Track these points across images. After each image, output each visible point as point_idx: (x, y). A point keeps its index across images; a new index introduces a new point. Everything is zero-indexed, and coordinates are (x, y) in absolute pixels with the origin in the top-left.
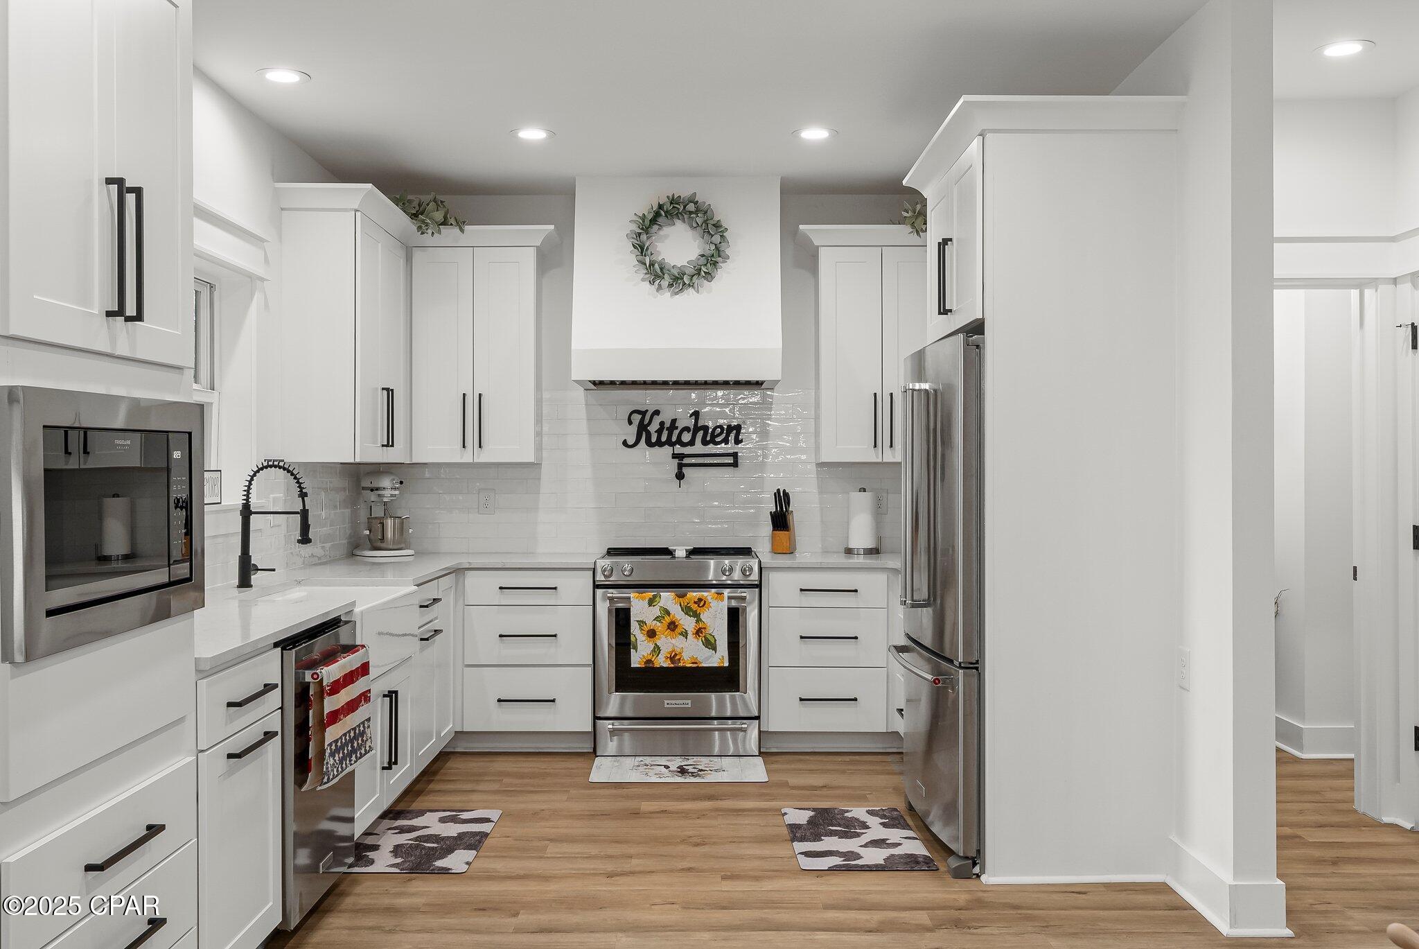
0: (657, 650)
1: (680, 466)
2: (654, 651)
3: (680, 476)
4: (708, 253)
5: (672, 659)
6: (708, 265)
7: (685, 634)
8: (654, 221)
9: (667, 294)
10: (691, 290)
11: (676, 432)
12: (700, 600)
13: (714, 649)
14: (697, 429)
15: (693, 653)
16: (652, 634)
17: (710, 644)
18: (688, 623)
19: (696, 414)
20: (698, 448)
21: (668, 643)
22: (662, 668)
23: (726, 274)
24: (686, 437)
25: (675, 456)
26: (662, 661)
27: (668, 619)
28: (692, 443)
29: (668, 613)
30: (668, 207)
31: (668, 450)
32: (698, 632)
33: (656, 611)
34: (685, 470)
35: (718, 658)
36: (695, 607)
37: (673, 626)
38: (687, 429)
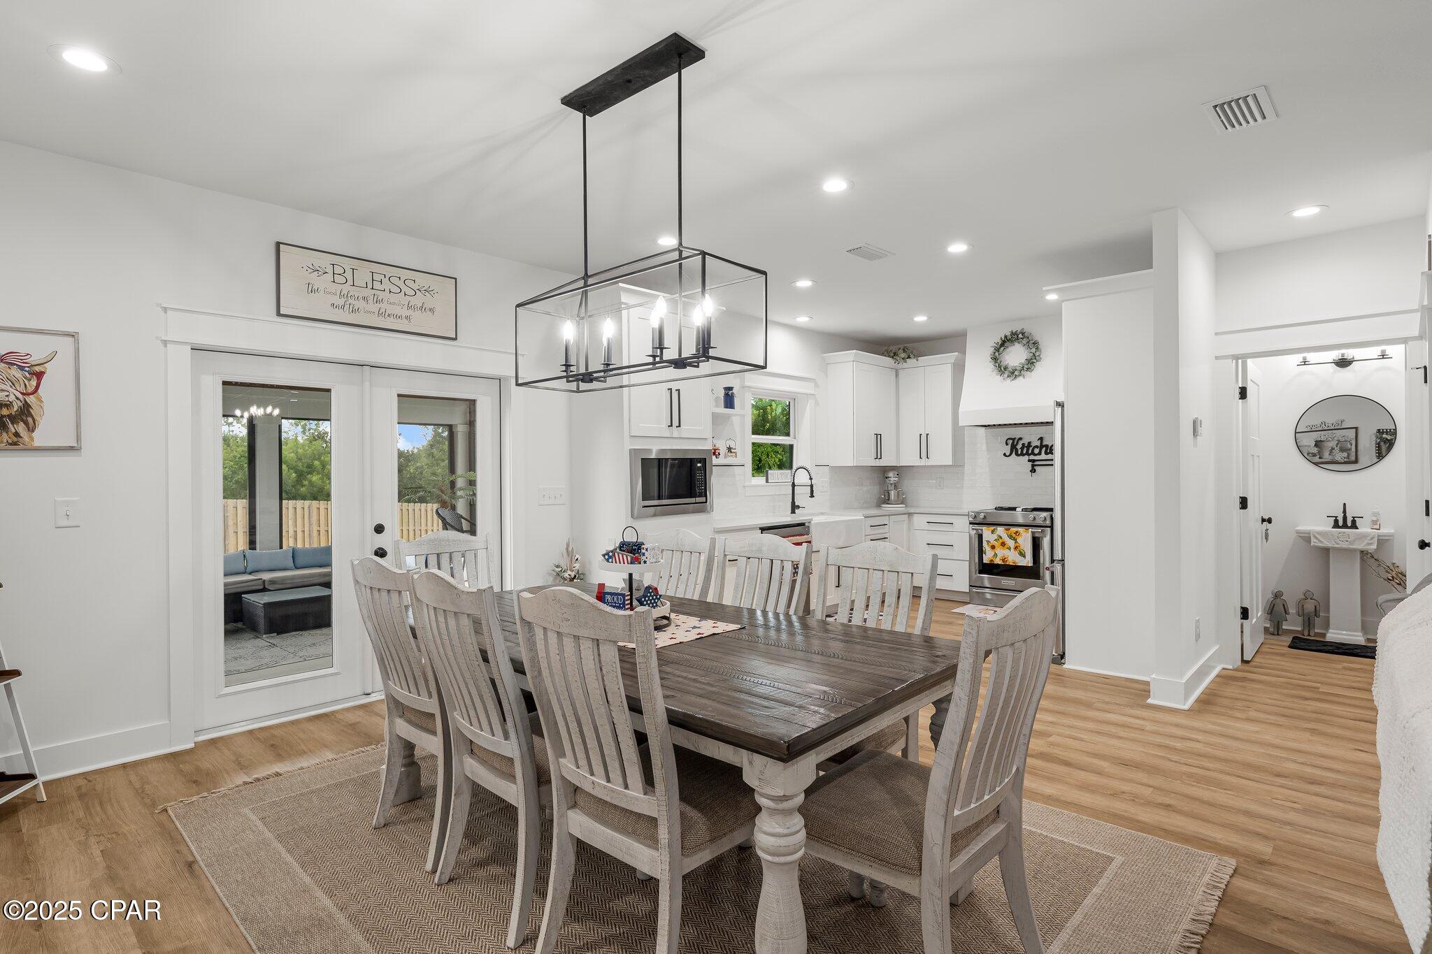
0: (996, 555)
1: (1033, 466)
2: (994, 555)
3: (1033, 471)
4: (1029, 358)
5: (1003, 560)
6: (1031, 363)
7: (1009, 549)
8: (1002, 345)
9: (1008, 380)
10: (1021, 378)
11: (1031, 448)
12: (1017, 532)
13: (1024, 557)
14: (1042, 446)
15: (1013, 558)
16: (993, 547)
17: (1022, 555)
18: (1011, 543)
19: (1041, 439)
20: (1043, 456)
21: (1001, 552)
22: (998, 564)
23: (1039, 368)
24: (1037, 451)
25: (1029, 461)
26: (998, 561)
27: (1001, 541)
28: (1040, 454)
29: (1001, 538)
30: (1009, 337)
31: (1026, 458)
32: (1016, 548)
33: (995, 536)
34: (1036, 468)
35: (1028, 561)
36: (1014, 535)
37: (1003, 544)
38: (1037, 447)
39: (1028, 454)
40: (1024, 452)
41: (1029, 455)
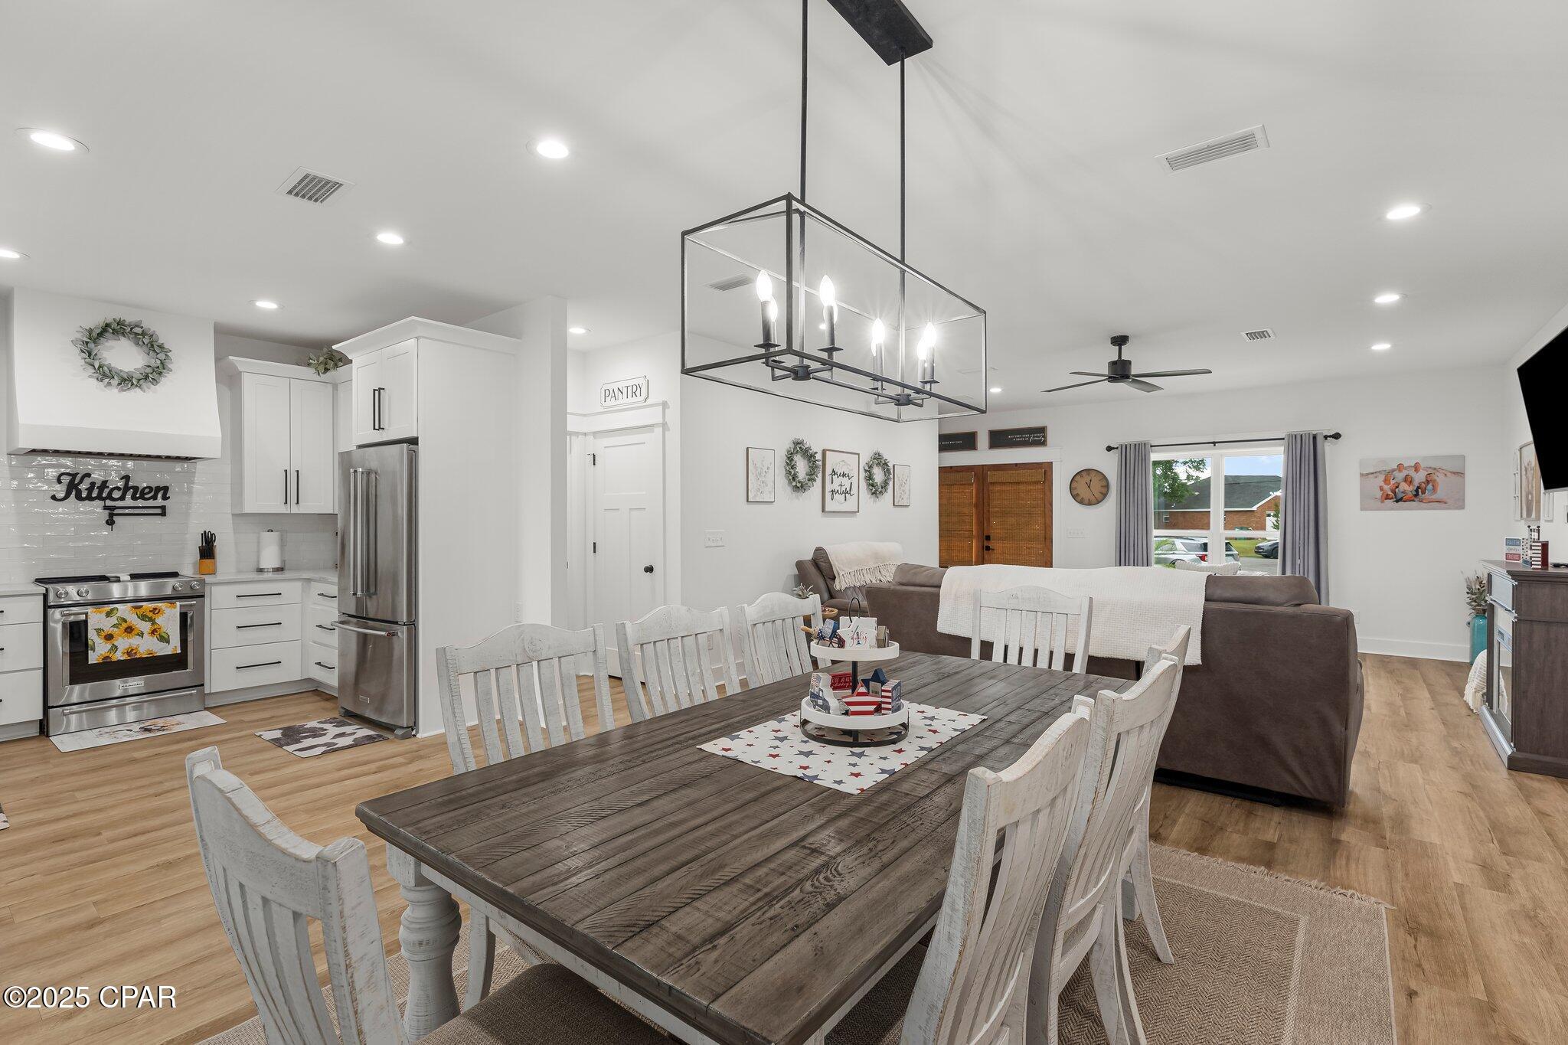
0: (115, 648)
1: (111, 516)
2: (111, 649)
3: (110, 522)
4: (153, 365)
5: (129, 654)
6: (153, 374)
7: (141, 635)
8: (100, 335)
9: (115, 391)
10: (137, 389)
11: (107, 491)
12: (155, 609)
13: (168, 642)
14: (126, 488)
15: (147, 646)
16: (109, 637)
17: (165, 639)
18: (146, 627)
19: (127, 478)
20: (128, 501)
21: (123, 643)
22: (119, 661)
23: (167, 383)
24: (116, 494)
25: (105, 508)
26: (119, 656)
27: (125, 625)
28: (122, 498)
29: (125, 621)
30: (114, 326)
31: (99, 503)
32: (153, 632)
33: (114, 620)
34: (115, 518)
35: (173, 647)
36: (150, 615)
37: (129, 630)
38: (118, 488)
39: (100, 497)
40: (95, 494)
41: (104, 499)
